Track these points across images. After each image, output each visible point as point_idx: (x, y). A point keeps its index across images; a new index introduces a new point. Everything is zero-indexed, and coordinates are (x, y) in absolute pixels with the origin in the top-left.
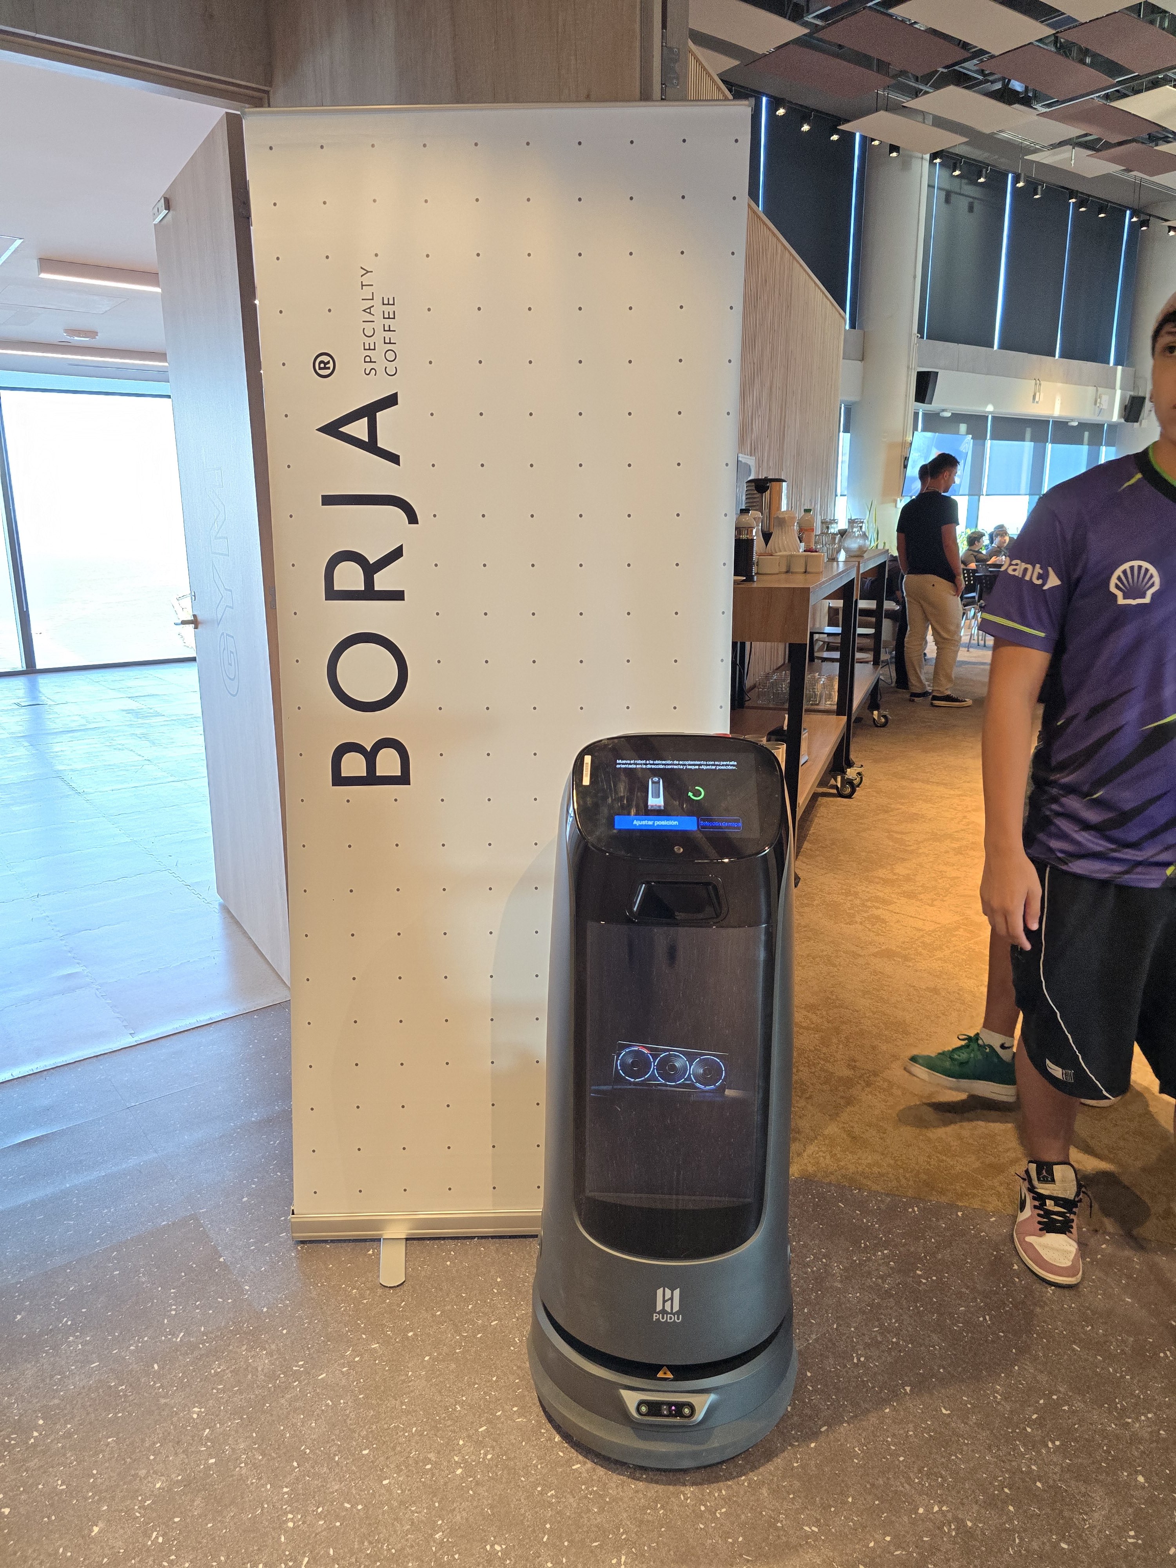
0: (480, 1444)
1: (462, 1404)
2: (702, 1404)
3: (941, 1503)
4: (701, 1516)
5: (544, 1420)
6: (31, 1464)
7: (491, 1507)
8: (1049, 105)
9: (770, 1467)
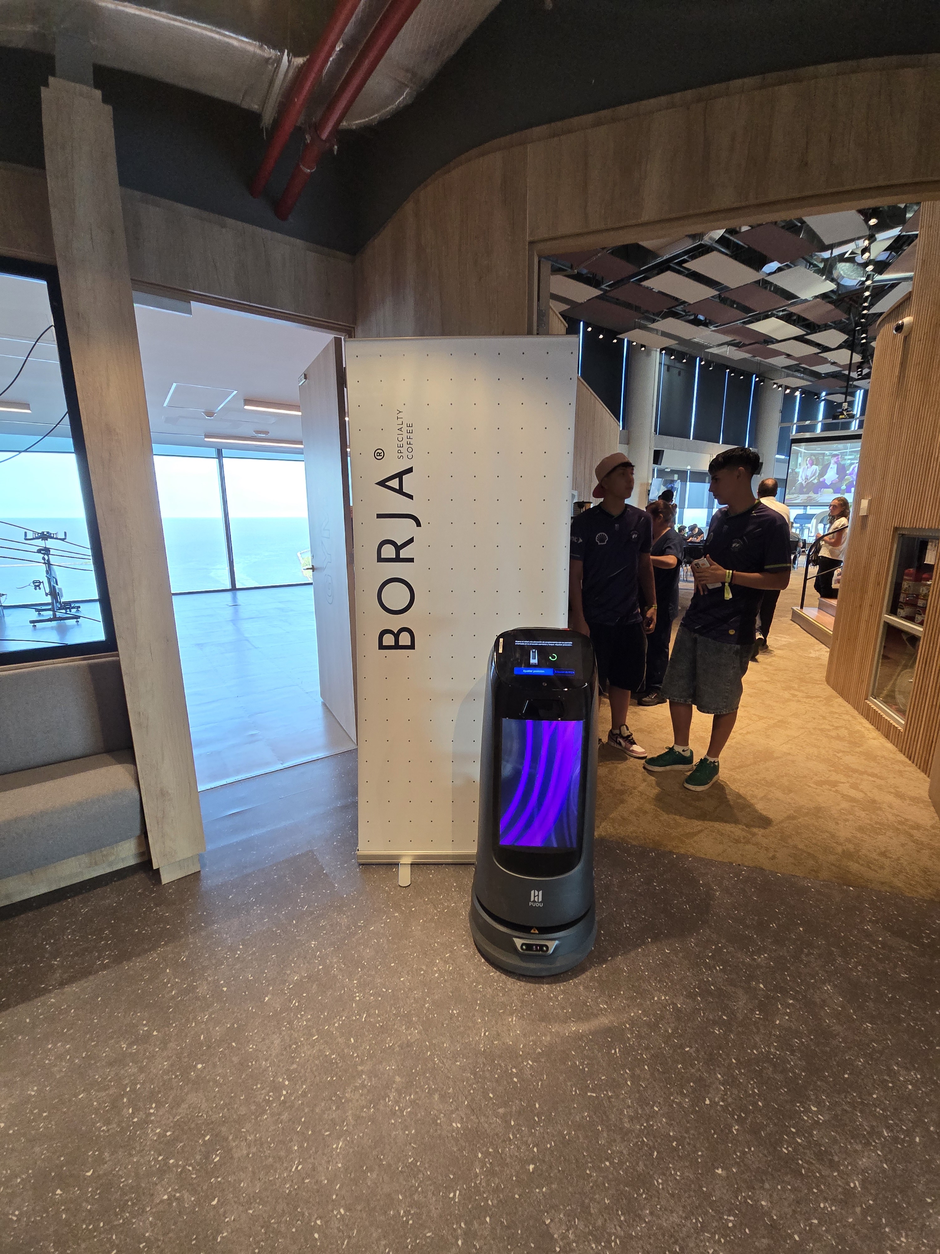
0: (446, 962)
1: (438, 943)
2: (552, 945)
3: (666, 995)
4: (551, 999)
5: (477, 951)
6: (237, 967)
7: (452, 993)
8: (716, 327)
9: (584, 976)
